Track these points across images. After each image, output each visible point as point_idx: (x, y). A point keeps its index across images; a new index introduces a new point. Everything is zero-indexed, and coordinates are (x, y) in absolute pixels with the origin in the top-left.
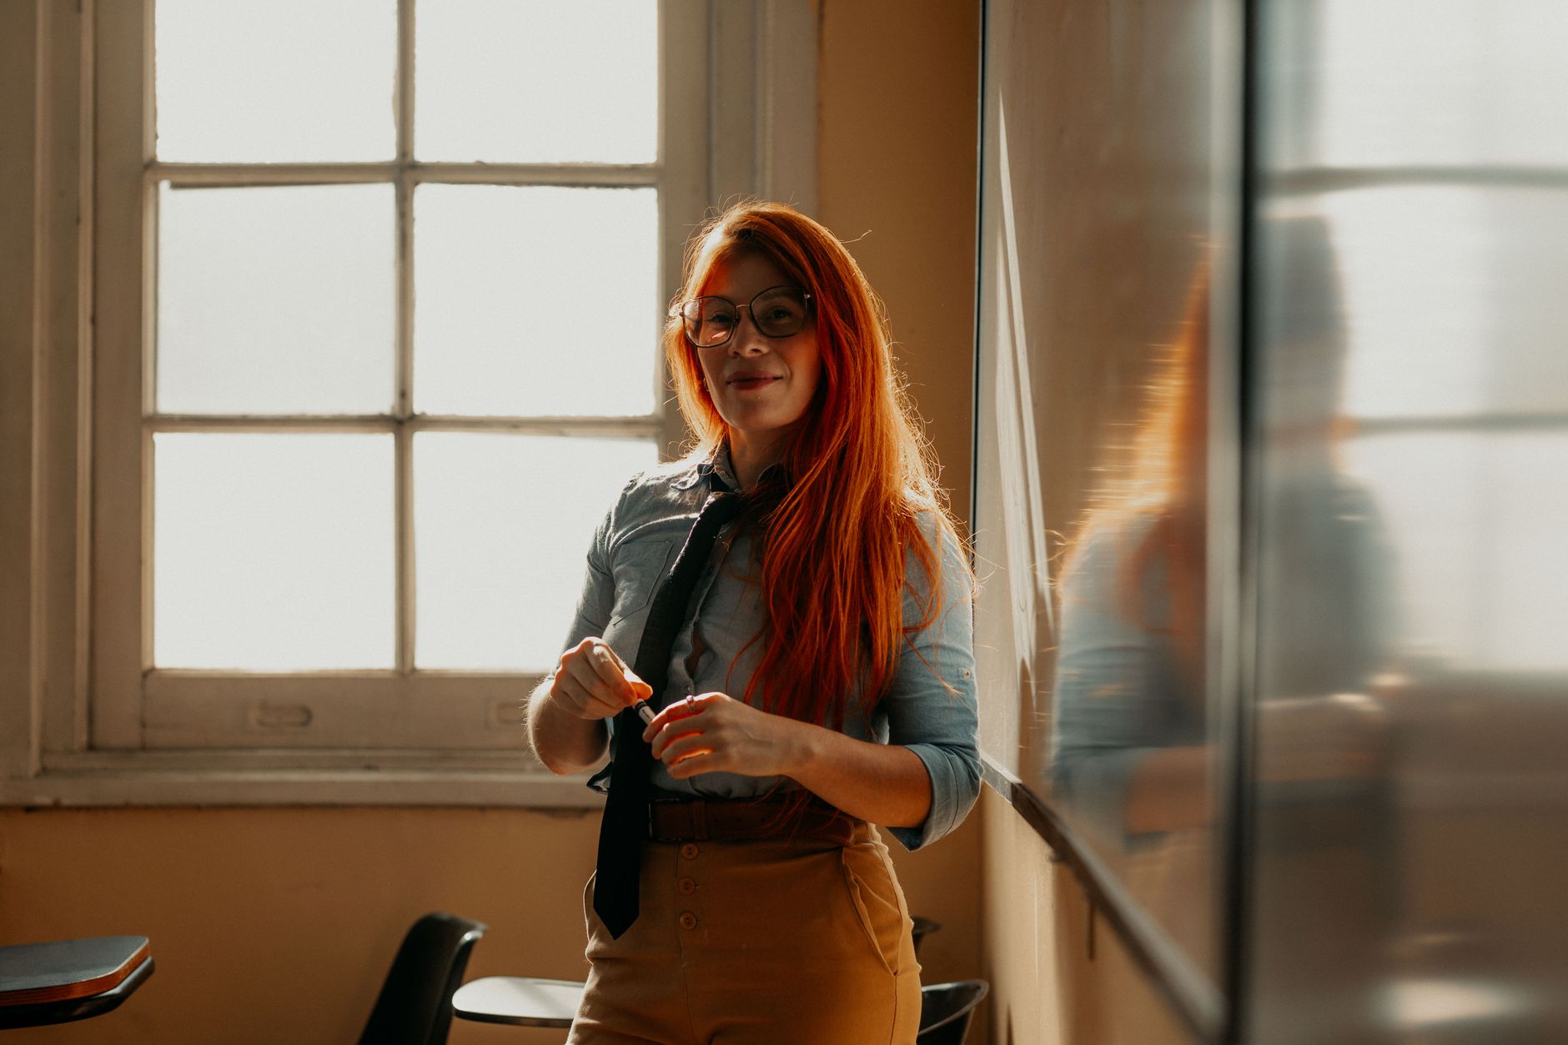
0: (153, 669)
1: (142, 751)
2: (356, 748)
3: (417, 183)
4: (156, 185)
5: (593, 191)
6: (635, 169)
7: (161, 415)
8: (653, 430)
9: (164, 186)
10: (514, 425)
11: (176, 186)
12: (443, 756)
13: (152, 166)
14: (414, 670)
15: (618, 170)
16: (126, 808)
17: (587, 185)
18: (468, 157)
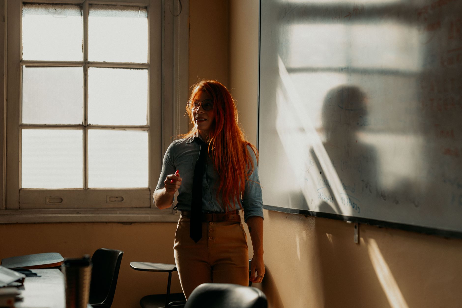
0: (21, 189)
1: (19, 210)
2: (74, 208)
3: (89, 67)
4: (22, 66)
5: (132, 70)
6: (143, 64)
7: (24, 124)
8: (148, 129)
9: (24, 66)
10: (113, 127)
11: (27, 67)
12: (96, 210)
13: (22, 61)
14: (88, 189)
15: (139, 64)
16: (17, 224)
17: (131, 68)
18: (101, 60)
